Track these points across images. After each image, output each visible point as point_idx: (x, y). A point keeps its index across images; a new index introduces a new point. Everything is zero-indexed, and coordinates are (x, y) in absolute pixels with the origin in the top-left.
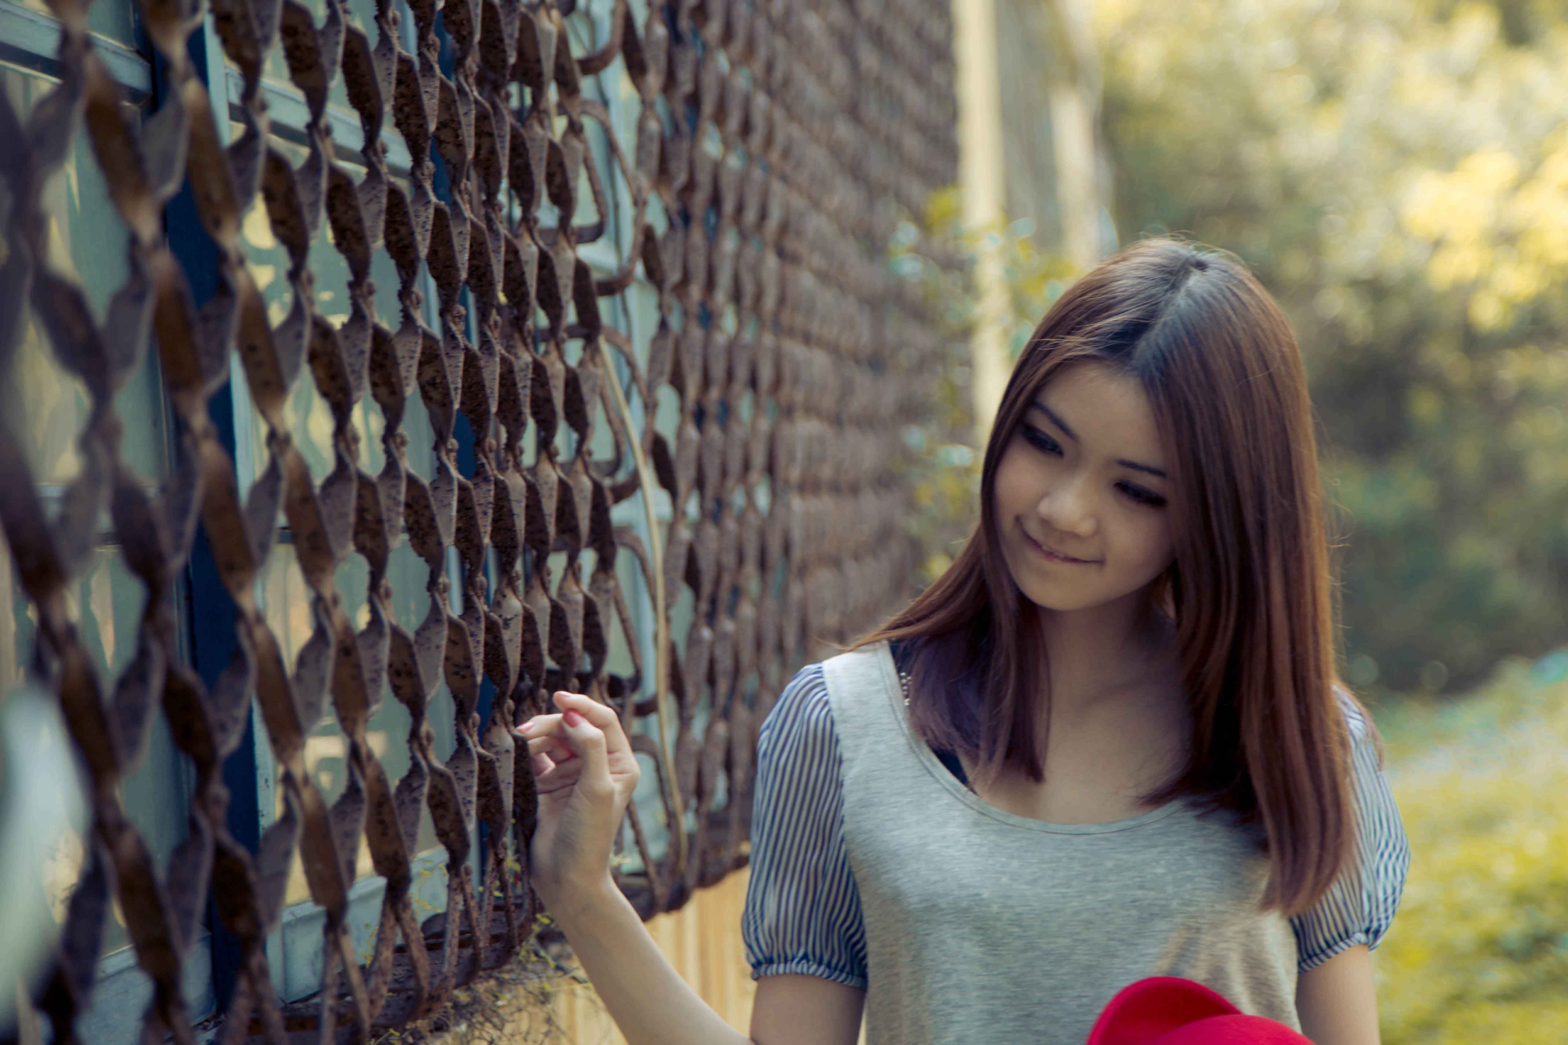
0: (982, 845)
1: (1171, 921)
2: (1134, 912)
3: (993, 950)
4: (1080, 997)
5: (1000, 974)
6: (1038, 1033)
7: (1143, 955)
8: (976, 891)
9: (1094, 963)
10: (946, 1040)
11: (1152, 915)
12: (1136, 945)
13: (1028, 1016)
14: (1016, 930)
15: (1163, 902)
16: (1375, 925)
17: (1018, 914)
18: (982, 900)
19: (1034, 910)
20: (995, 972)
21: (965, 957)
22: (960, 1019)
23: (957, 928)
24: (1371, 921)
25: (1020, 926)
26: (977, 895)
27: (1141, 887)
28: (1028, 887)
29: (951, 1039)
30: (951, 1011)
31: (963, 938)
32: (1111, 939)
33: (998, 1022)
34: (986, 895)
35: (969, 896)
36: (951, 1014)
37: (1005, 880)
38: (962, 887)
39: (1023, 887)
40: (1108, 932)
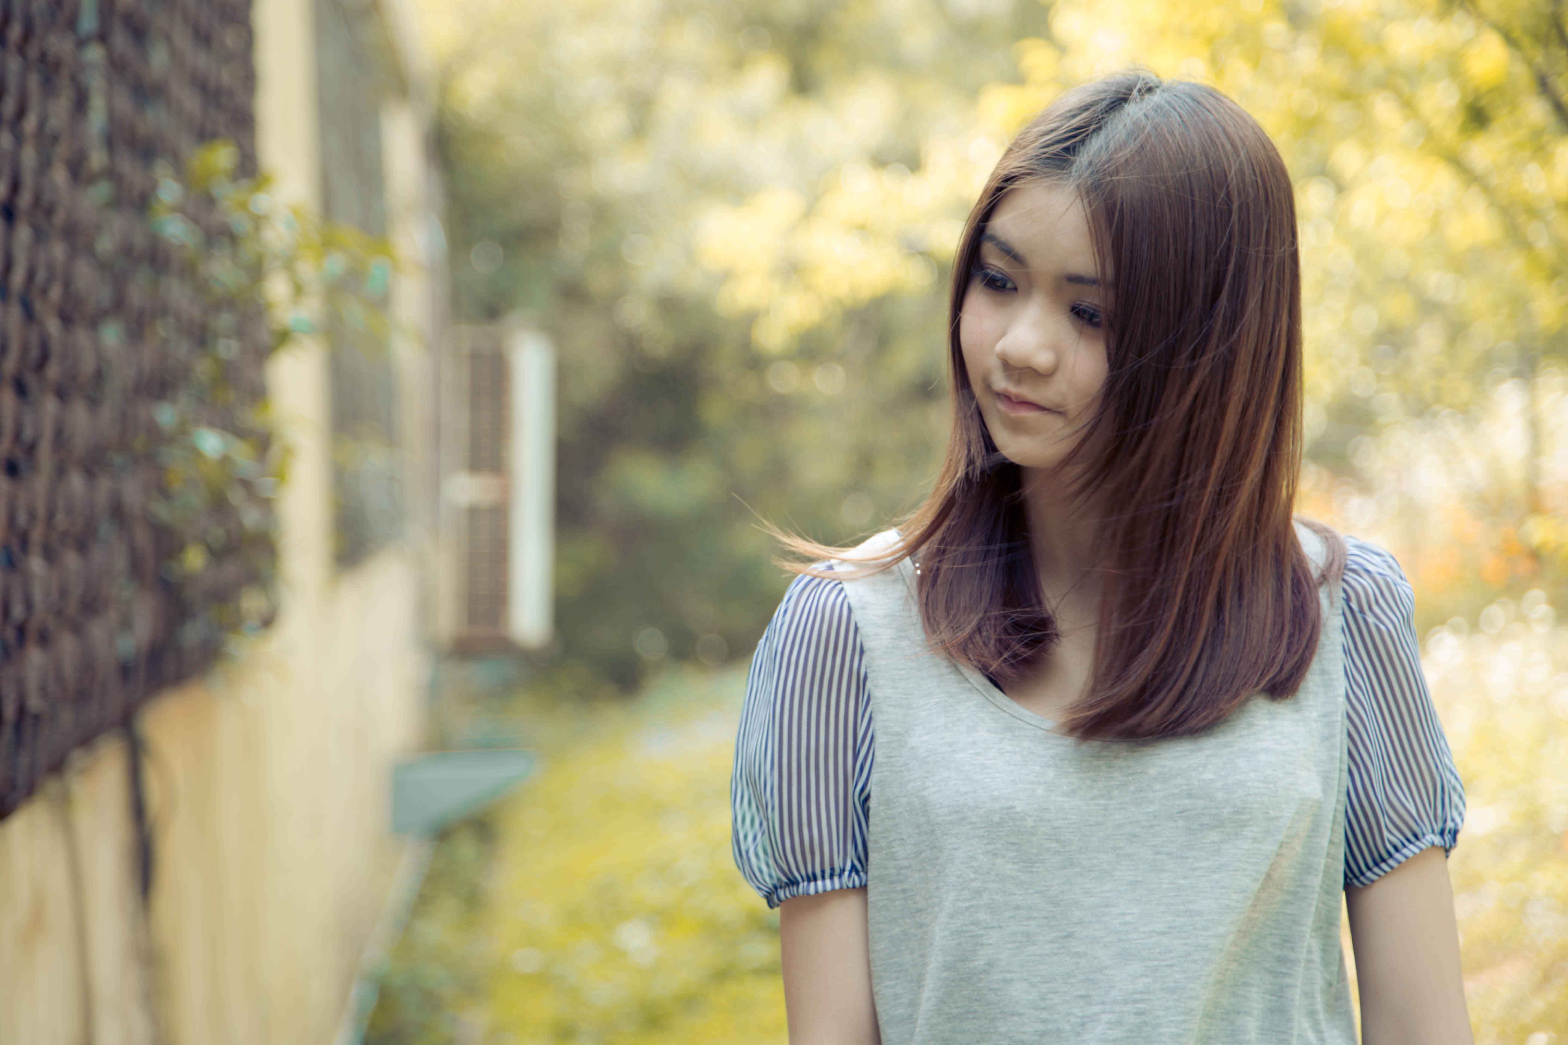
0: (1014, 753)
1: (1223, 832)
2: (1181, 823)
3: (1029, 867)
4: (1123, 914)
5: (1037, 892)
6: (1077, 955)
7: (1194, 869)
8: (1010, 803)
9: (1139, 879)
10: (977, 963)
11: (1202, 825)
12: (1186, 858)
13: (1066, 937)
14: (1054, 845)
15: (1213, 811)
16: (1450, 825)
17: (1055, 828)
18: (1017, 813)
19: (1073, 823)
20: (1031, 891)
21: (997, 875)
22: (990, 941)
23: (989, 844)
24: (1445, 821)
25: (1058, 841)
26: (1011, 808)
27: (1190, 796)
28: (1066, 799)
29: (981, 963)
30: (981, 932)
31: (995, 854)
32: (1158, 853)
33: (1035, 945)
34: (1020, 807)
35: (1003, 809)
36: (982, 936)
37: (1040, 791)
38: (995, 799)
39: (1060, 799)
40: (1155, 846)
